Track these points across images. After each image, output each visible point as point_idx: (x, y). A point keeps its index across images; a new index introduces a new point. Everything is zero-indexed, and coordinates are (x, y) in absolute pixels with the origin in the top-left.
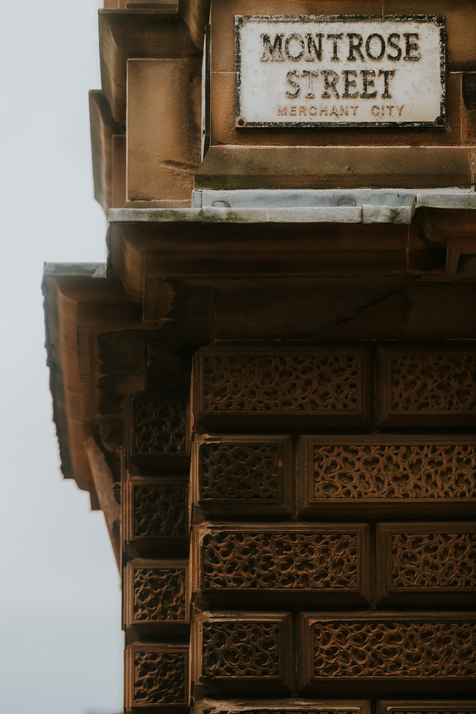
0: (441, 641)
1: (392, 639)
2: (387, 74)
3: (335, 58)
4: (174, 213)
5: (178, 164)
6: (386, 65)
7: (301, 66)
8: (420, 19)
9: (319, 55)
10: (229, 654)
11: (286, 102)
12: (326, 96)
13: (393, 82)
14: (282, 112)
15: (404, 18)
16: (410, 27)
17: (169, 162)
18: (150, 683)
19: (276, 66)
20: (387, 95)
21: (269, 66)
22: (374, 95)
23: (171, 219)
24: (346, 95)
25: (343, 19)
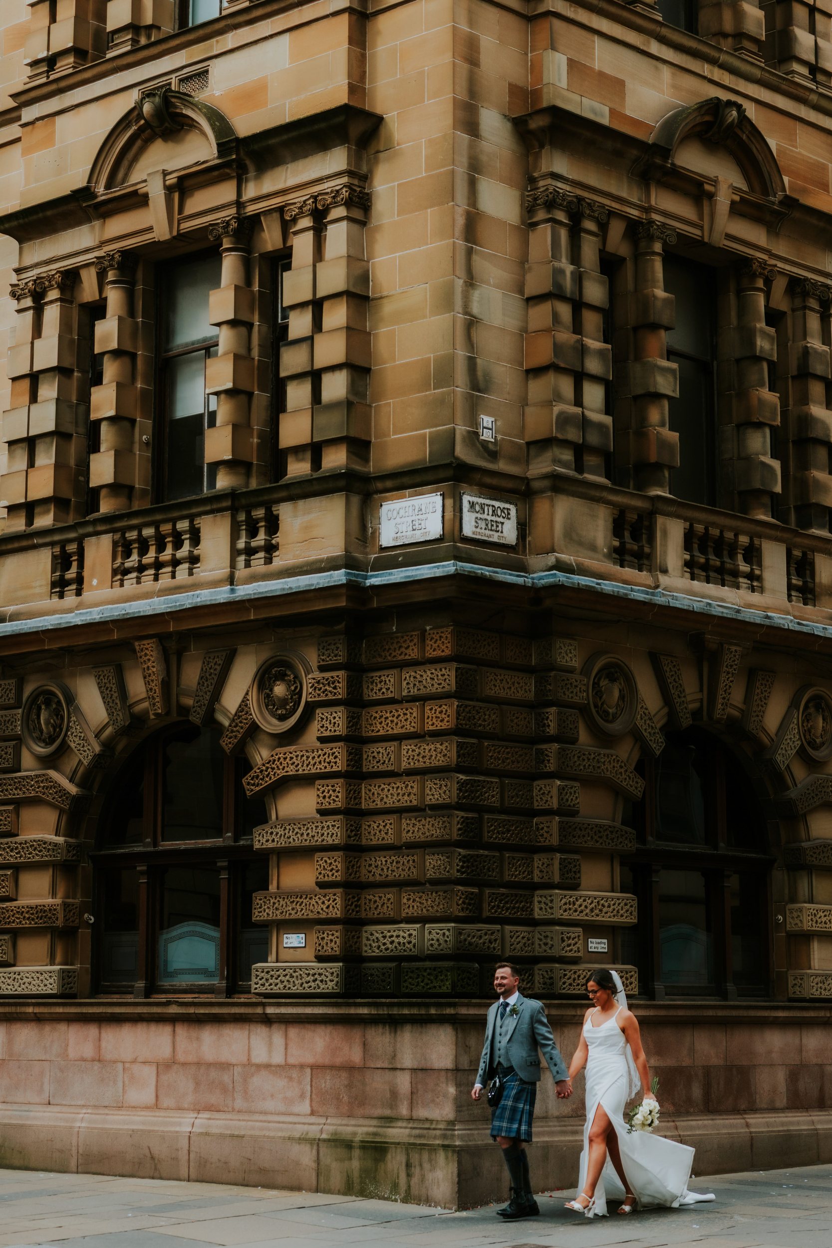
0: (521, 756)
1: (508, 753)
2: (502, 523)
3: (488, 514)
4: (474, 572)
5: (359, 540)
6: (501, 520)
7: (479, 516)
8: (511, 503)
9: (484, 513)
10: (464, 754)
11: (474, 529)
12: (485, 529)
13: (504, 526)
14: (474, 533)
15: (507, 502)
16: (507, 506)
17: (357, 538)
18: (351, 760)
19: (472, 514)
20: (502, 532)
21: (470, 513)
22: (498, 531)
23: (473, 575)
24: (491, 530)
25: (491, 499)
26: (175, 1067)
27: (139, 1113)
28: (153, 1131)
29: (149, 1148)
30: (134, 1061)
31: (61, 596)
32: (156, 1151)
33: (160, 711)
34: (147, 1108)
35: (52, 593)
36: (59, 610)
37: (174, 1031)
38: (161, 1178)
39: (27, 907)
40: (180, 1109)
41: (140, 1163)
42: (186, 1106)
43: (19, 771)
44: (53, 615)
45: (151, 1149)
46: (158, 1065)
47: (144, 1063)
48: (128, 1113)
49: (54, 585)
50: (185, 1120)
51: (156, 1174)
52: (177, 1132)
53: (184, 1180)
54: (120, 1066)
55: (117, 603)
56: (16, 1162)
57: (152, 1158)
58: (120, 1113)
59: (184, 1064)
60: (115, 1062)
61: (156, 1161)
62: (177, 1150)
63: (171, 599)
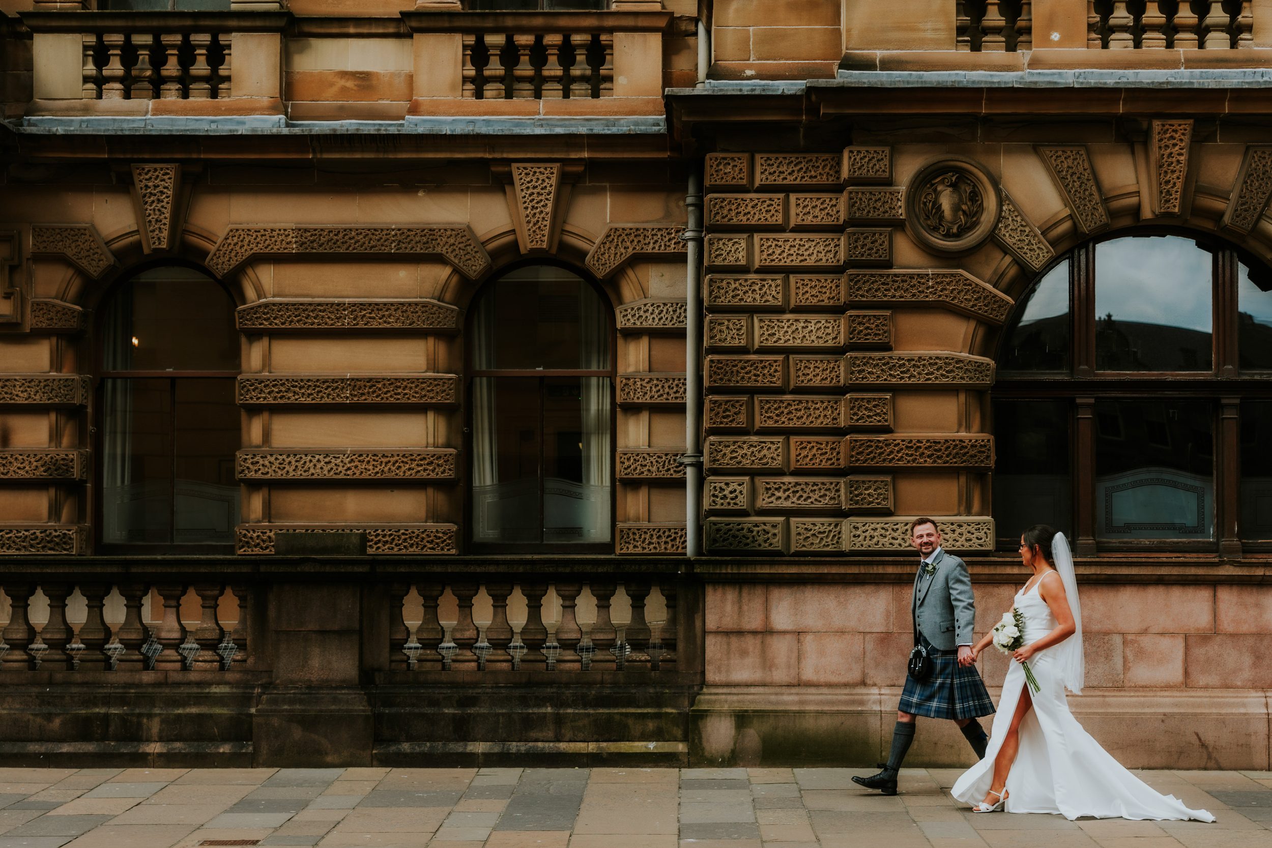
26: (1218, 639)
27: (1158, 694)
28: (1201, 714)
29: (1197, 734)
30: (1145, 632)
31: (976, 47)
32: (1209, 736)
33: (1176, 210)
34: (1168, 687)
35: (958, 41)
36: (984, 66)
37: (1215, 596)
38: (1220, 768)
39: (928, 441)
40: (1227, 687)
41: (1181, 753)
42: (1239, 684)
43: (891, 267)
44: (972, 70)
45: (1201, 735)
46: (1186, 638)
47: (1162, 634)
48: (1137, 694)
49: (961, 30)
50: (1249, 700)
51: (1212, 764)
52: (1245, 714)
53: (1262, 770)
54: (1118, 639)
55: (1109, 68)
56: (944, 759)
57: (1203, 745)
58: (1122, 693)
59: (1233, 636)
60: (1107, 633)
61: (1210, 750)
62: (1250, 735)
63: (1213, 73)
